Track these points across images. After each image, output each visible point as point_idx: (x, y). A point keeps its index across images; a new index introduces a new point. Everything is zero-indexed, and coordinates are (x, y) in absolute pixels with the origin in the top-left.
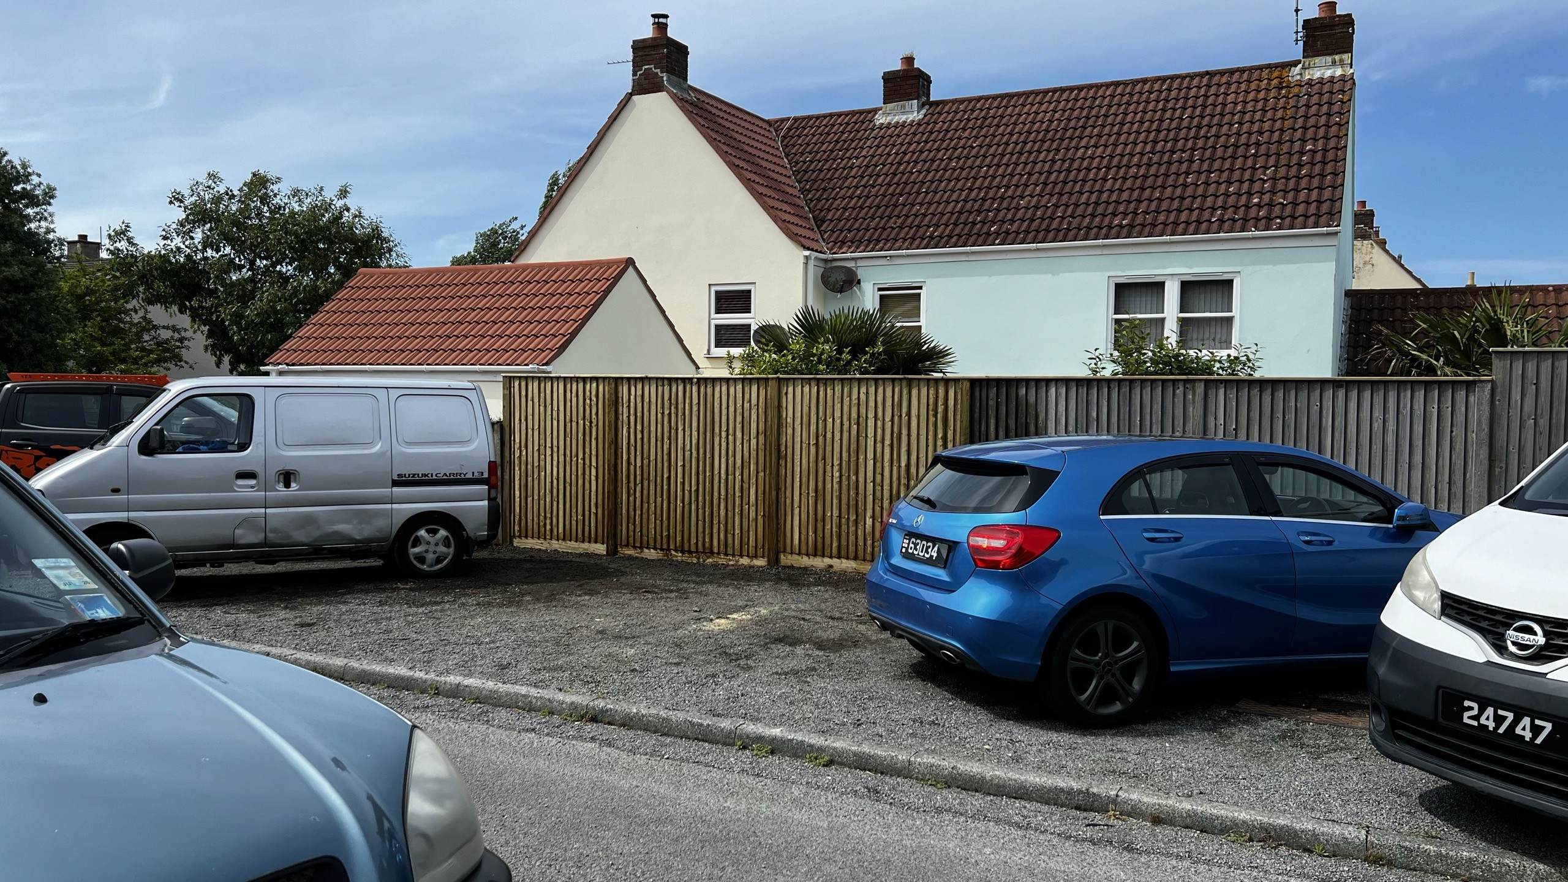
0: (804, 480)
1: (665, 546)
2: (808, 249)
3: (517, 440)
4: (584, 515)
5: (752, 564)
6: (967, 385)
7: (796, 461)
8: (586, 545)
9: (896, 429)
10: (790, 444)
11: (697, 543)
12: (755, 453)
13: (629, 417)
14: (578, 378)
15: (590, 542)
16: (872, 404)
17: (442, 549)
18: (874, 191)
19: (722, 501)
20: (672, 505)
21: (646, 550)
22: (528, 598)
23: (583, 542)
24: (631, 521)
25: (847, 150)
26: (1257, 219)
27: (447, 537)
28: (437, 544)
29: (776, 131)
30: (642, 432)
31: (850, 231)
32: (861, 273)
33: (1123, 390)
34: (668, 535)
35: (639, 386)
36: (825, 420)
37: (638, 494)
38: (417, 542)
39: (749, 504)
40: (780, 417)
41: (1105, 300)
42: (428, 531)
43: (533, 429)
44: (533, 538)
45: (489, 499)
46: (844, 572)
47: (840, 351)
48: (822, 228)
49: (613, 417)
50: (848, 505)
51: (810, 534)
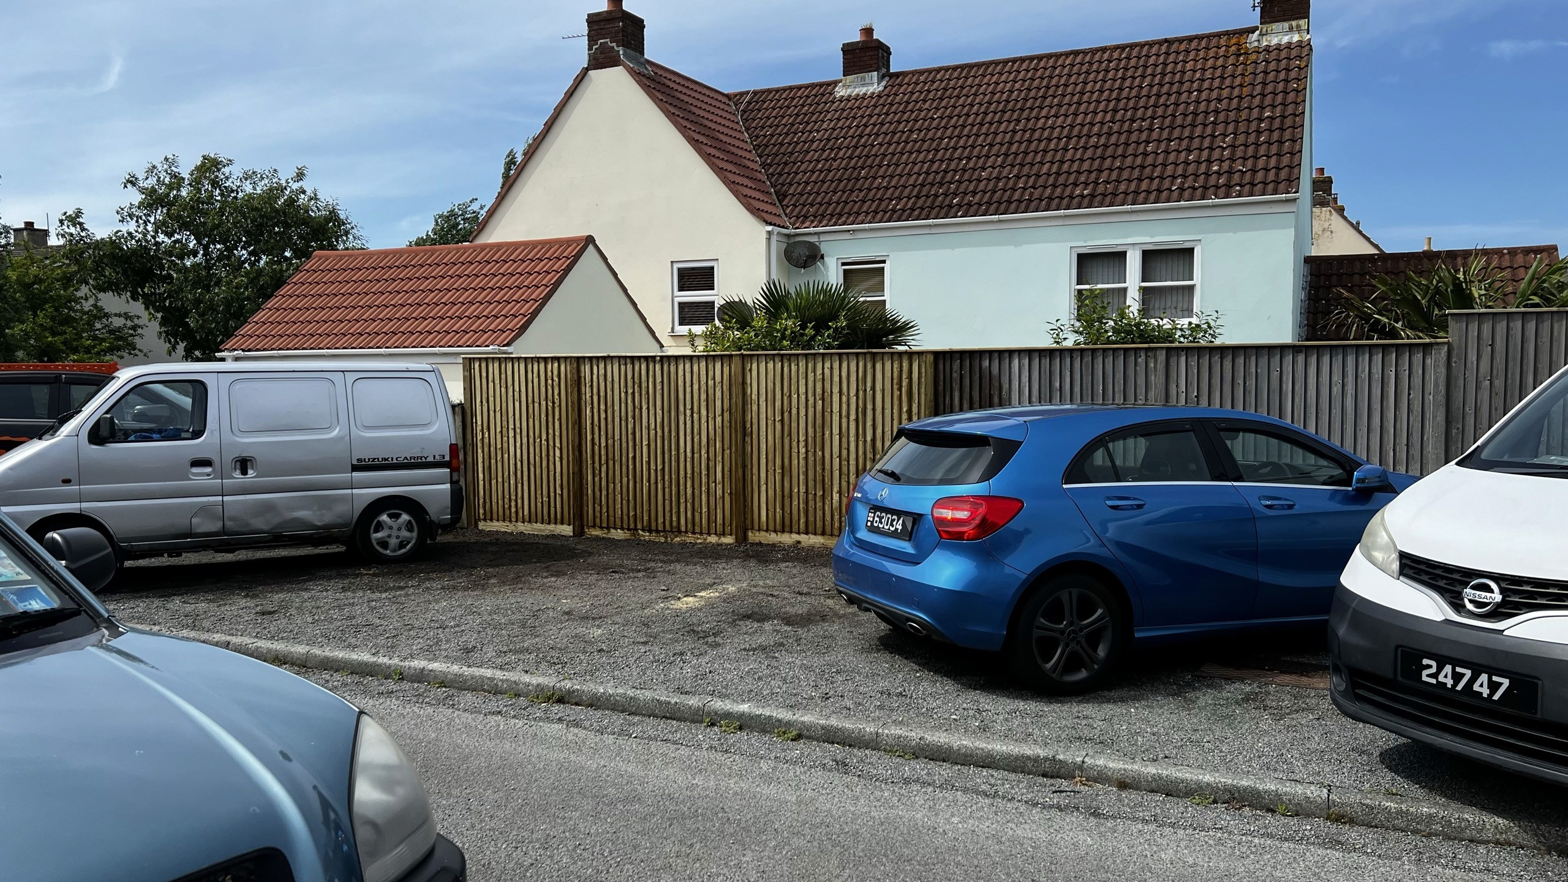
0: (770, 456)
1: (632, 526)
2: (770, 224)
3: (479, 423)
4: (549, 497)
5: (720, 542)
6: (931, 358)
7: (761, 438)
8: (552, 527)
9: (861, 404)
10: (755, 421)
11: (664, 522)
12: (720, 430)
13: (592, 397)
14: (539, 358)
15: (556, 523)
16: (836, 379)
17: (405, 533)
18: (835, 165)
19: (688, 479)
20: (638, 485)
21: (612, 531)
22: (493, 581)
23: (549, 523)
24: (598, 501)
25: (808, 123)
26: (1217, 187)
27: (410, 522)
28: (399, 529)
29: (736, 105)
30: (606, 411)
31: (812, 205)
32: (824, 247)
33: (1085, 360)
34: (635, 515)
35: (602, 366)
36: (790, 396)
37: (603, 475)
38: (379, 527)
39: (715, 482)
40: (744, 394)
41: (1067, 270)
42: (390, 516)
43: (495, 411)
44: (498, 520)
45: (452, 483)
46: (812, 548)
47: (803, 327)
48: (784, 203)
49: (576, 397)
50: (815, 481)
51: (778, 510)
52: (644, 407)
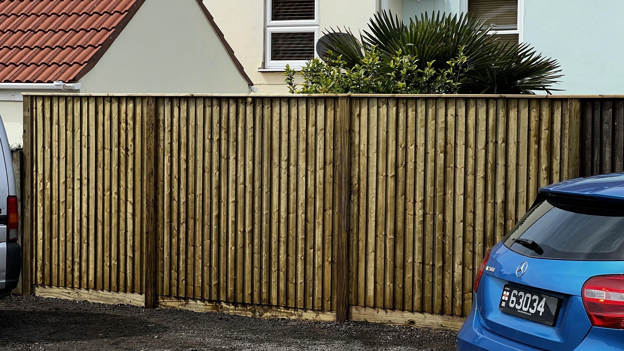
0: (381, 219)
1: (214, 297)
3: (40, 171)
4: (118, 260)
5: (318, 319)
6: (576, 106)
7: (370, 197)
8: (120, 296)
9: (490, 159)
10: (363, 176)
11: (252, 294)
12: (321, 186)
13: (171, 143)
14: (111, 97)
15: (125, 292)
16: (461, 128)
19: (282, 244)
20: (222, 249)
21: (191, 302)
23: (118, 291)
24: (174, 267)
30: (187, 161)
34: (218, 284)
35: (184, 107)
36: (406, 147)
37: (182, 236)
39: (314, 248)
40: (351, 144)
43: (59, 158)
44: (58, 286)
45: (9, 241)
46: (428, 330)
47: (422, 65)
49: (153, 144)
50: (433, 250)
51: (388, 283)
52: (232, 156)
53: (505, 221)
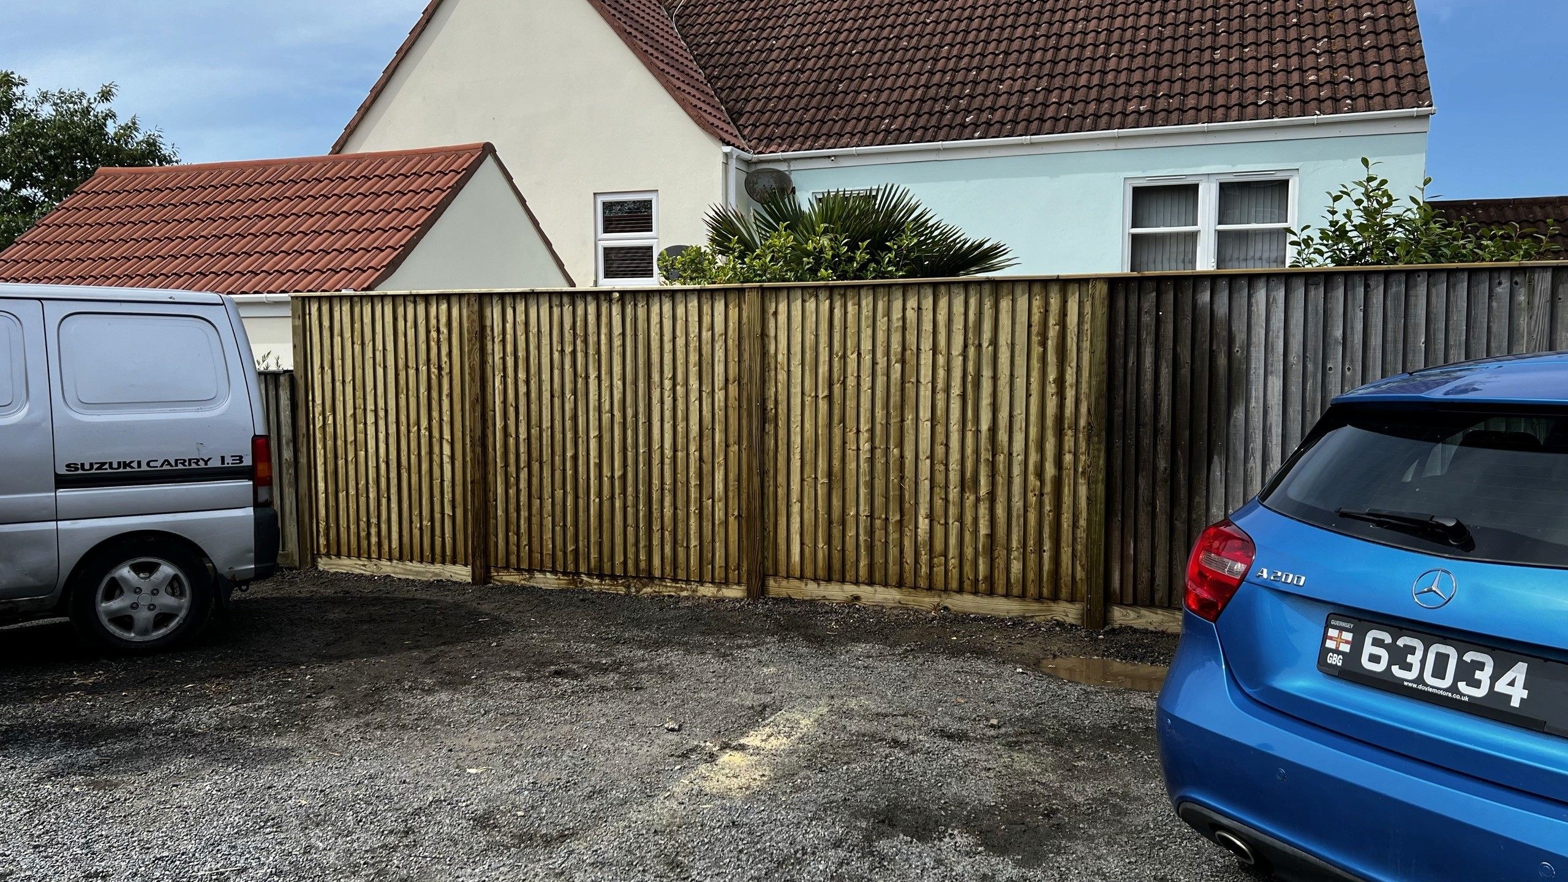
0: (809, 456)
1: (571, 567)
2: (728, 144)
3: (318, 401)
4: (432, 520)
5: (720, 594)
6: (1102, 289)
7: (793, 426)
8: (437, 568)
9: (971, 369)
10: (782, 397)
11: (625, 563)
12: (722, 413)
13: (504, 359)
14: (415, 296)
15: (443, 562)
16: (927, 326)
17: (167, 600)
19: (666, 492)
20: (581, 502)
21: (538, 575)
23: (433, 562)
24: (513, 527)
27: (175, 577)
28: (155, 592)
29: (668, 9)
30: (528, 382)
31: (777, 125)
32: (796, 179)
33: (1393, 290)
34: (576, 551)
35: (520, 308)
36: (844, 357)
37: (523, 485)
38: (115, 589)
39: (713, 498)
40: (764, 353)
41: (1121, 206)
42: (137, 569)
43: (344, 382)
44: (349, 556)
45: (256, 505)
46: (879, 610)
47: (853, 247)
48: (741, 122)
49: (477, 360)
50: (887, 498)
51: (820, 545)
52: (593, 375)
53: (994, 456)
